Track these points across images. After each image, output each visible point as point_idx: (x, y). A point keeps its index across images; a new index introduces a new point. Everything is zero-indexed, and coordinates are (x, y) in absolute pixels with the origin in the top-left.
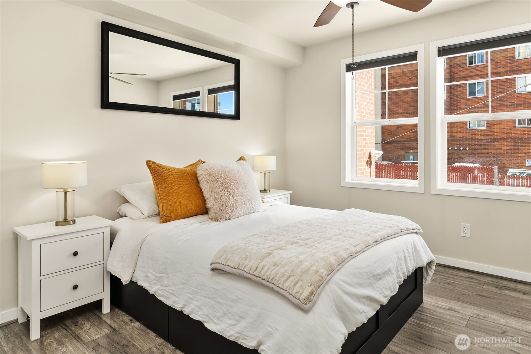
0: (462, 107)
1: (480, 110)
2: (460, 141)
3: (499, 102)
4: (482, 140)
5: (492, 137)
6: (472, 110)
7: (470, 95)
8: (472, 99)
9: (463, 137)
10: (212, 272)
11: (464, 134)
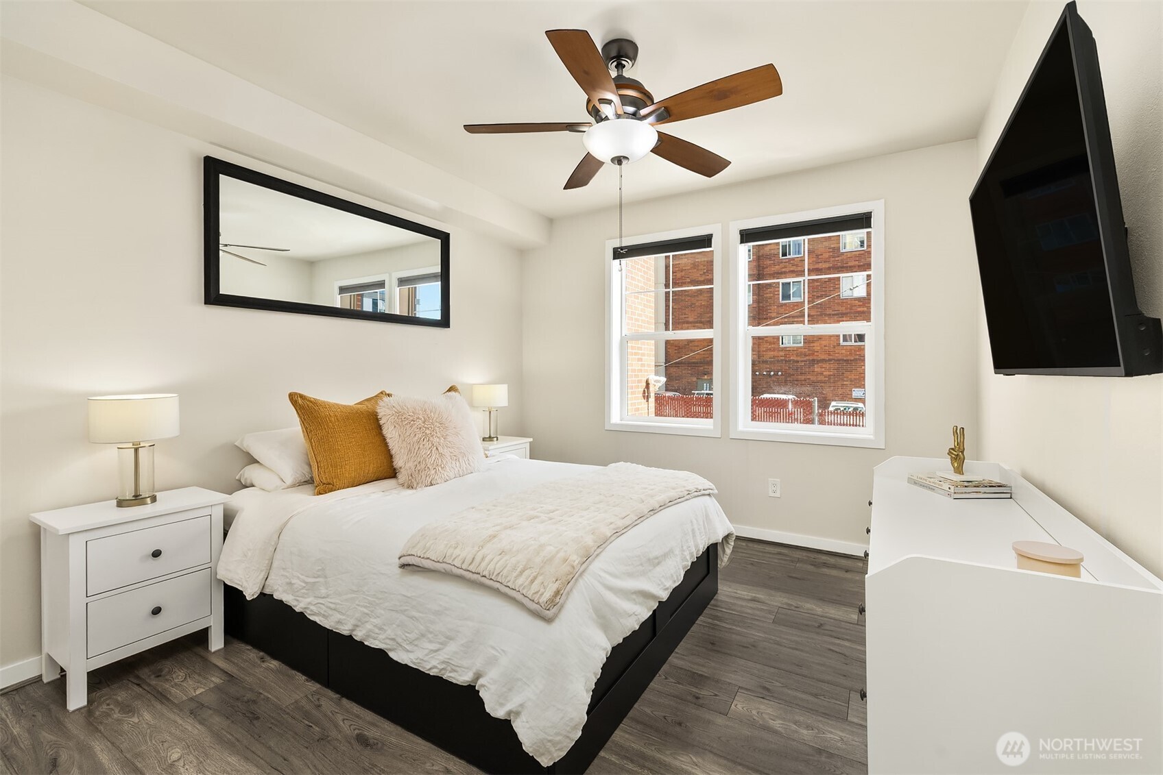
0: (773, 315)
1: (796, 320)
2: (771, 362)
3: (820, 310)
4: (798, 362)
5: (811, 358)
6: (786, 320)
7: (783, 299)
8: (785, 304)
9: (774, 357)
10: (401, 569)
11: (776, 353)
